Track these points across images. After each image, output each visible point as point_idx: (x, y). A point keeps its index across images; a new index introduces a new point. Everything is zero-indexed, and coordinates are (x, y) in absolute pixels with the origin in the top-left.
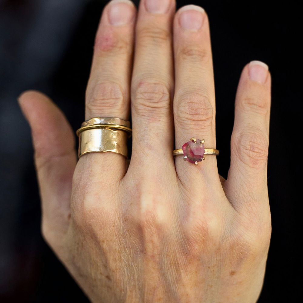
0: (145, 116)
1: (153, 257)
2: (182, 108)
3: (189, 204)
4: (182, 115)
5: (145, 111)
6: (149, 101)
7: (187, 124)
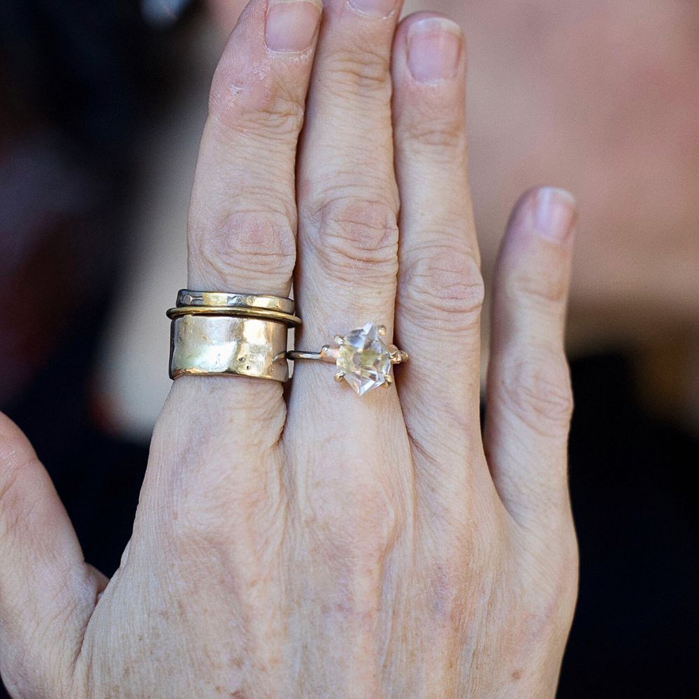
0: (345, 280)
2: (418, 281)
5: (347, 270)
7: (429, 318)
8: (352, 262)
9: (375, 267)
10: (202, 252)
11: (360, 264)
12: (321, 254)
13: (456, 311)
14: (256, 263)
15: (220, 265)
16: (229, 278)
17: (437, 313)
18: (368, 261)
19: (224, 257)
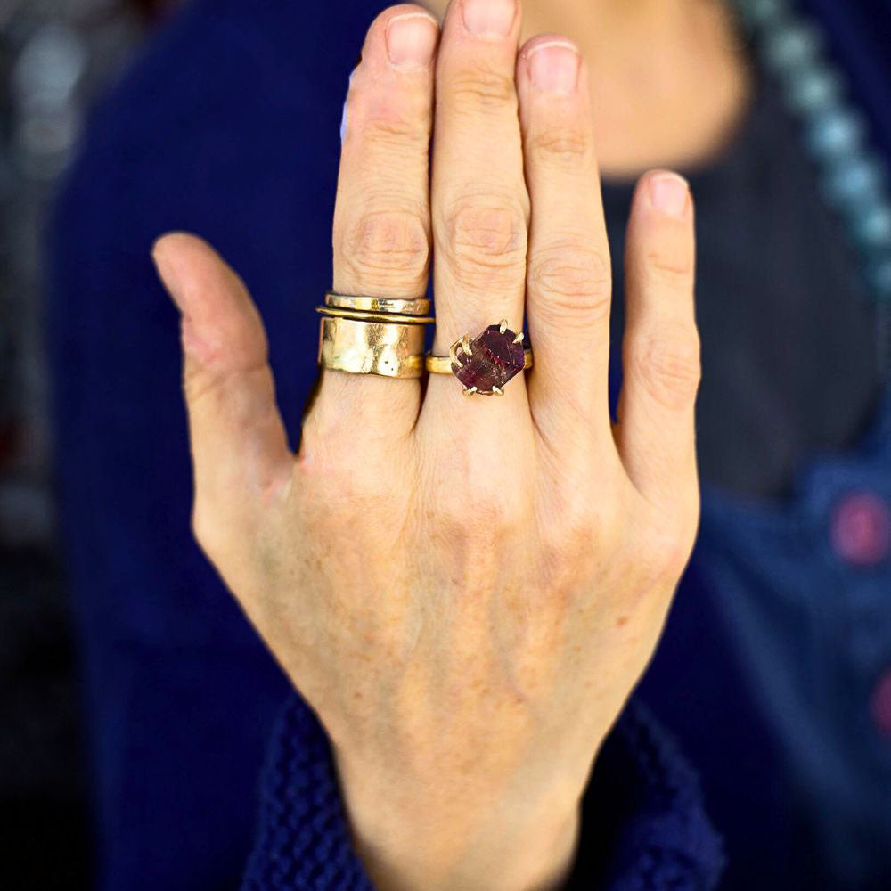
0: (473, 286)
1: (478, 594)
2: (547, 280)
3: (555, 482)
4: (548, 296)
5: (474, 276)
6: (484, 250)
7: (558, 316)
8: (479, 268)
9: (501, 272)
10: (343, 255)
11: (488, 269)
12: (452, 262)
13: (583, 308)
14: (388, 261)
15: (356, 264)
16: (364, 276)
17: (564, 311)
18: (494, 266)
19: (359, 256)
